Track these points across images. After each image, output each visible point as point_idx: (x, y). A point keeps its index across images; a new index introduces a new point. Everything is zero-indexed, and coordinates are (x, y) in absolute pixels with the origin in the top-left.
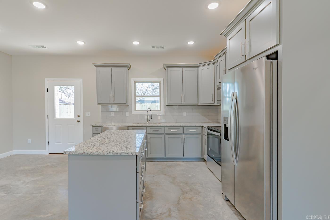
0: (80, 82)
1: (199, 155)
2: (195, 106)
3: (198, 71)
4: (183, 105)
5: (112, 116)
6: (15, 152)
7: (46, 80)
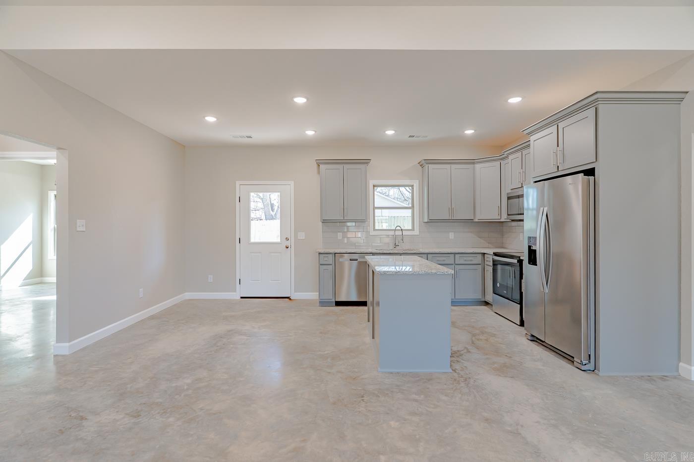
0: (290, 187)
1: (479, 296)
2: (470, 222)
3: (474, 169)
4: (451, 221)
5: (339, 238)
6: (188, 295)
7: (238, 183)
